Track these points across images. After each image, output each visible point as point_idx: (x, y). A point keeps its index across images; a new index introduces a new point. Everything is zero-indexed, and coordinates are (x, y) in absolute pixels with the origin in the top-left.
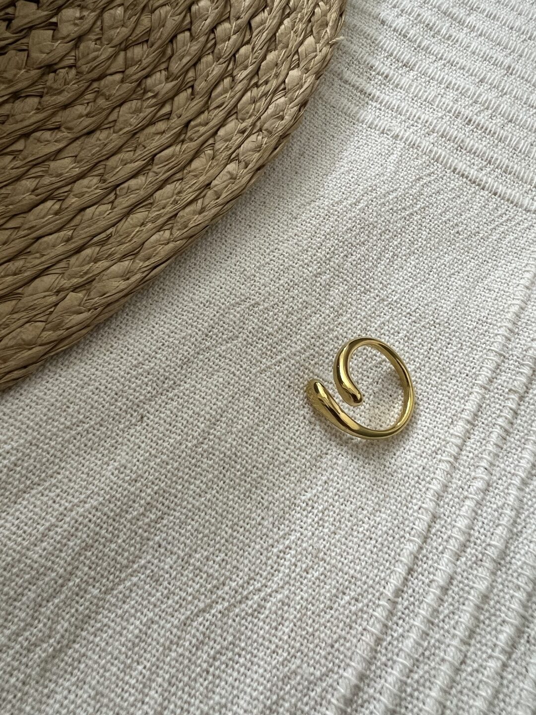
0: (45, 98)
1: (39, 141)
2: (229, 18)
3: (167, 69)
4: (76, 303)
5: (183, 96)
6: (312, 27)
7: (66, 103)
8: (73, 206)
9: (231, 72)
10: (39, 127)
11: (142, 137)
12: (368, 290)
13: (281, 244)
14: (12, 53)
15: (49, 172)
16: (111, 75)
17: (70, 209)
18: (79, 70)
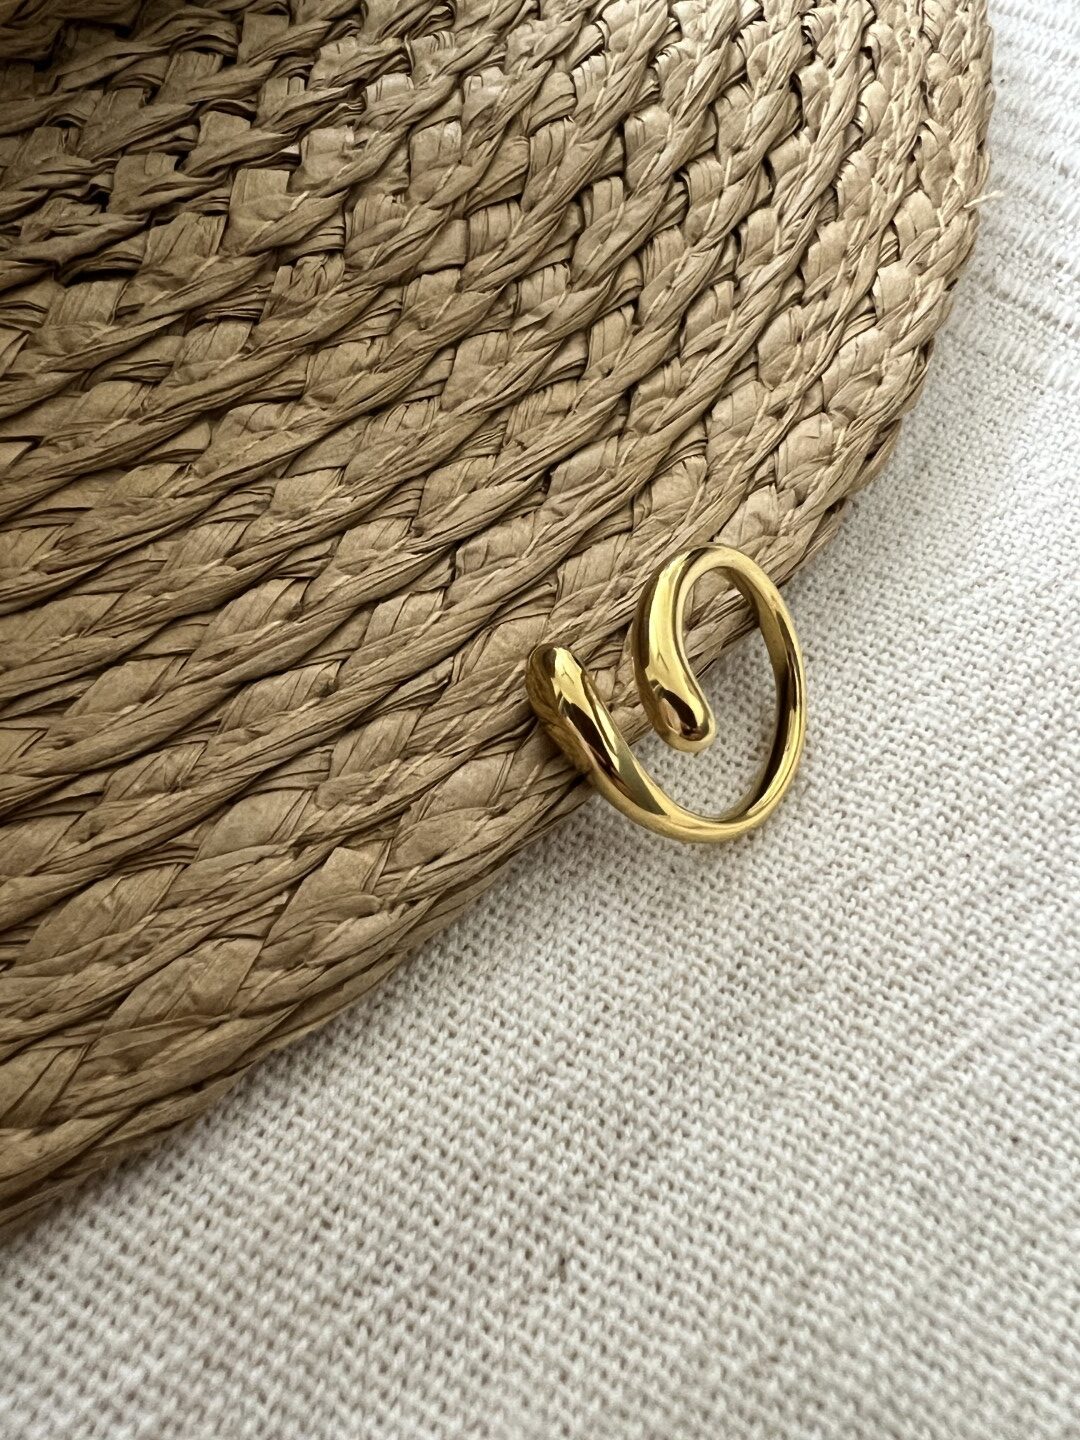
0: (264, 326)
1: (247, 427)
2: (714, 150)
3: (568, 261)
4: (355, 882)
5: (615, 324)
6: (918, 172)
7: (318, 337)
8: (339, 595)
9: (729, 270)
10: (250, 393)
11: (515, 420)
13: (906, 703)
14: (185, 219)
15: (274, 506)
16: (431, 272)
17: (329, 604)
18: (353, 260)
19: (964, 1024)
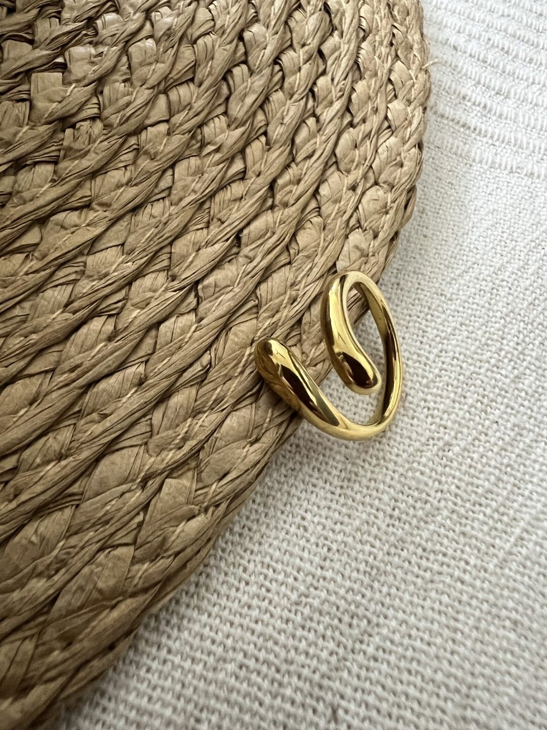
1: (63, 226)
2: (291, 46)
3: (225, 113)
4: (182, 499)
5: (257, 147)
6: (396, 51)
8: (137, 322)
9: (311, 112)
10: (60, 206)
11: (215, 206)
15: (87, 272)
16: (152, 125)
17: (132, 328)
18: (106, 122)
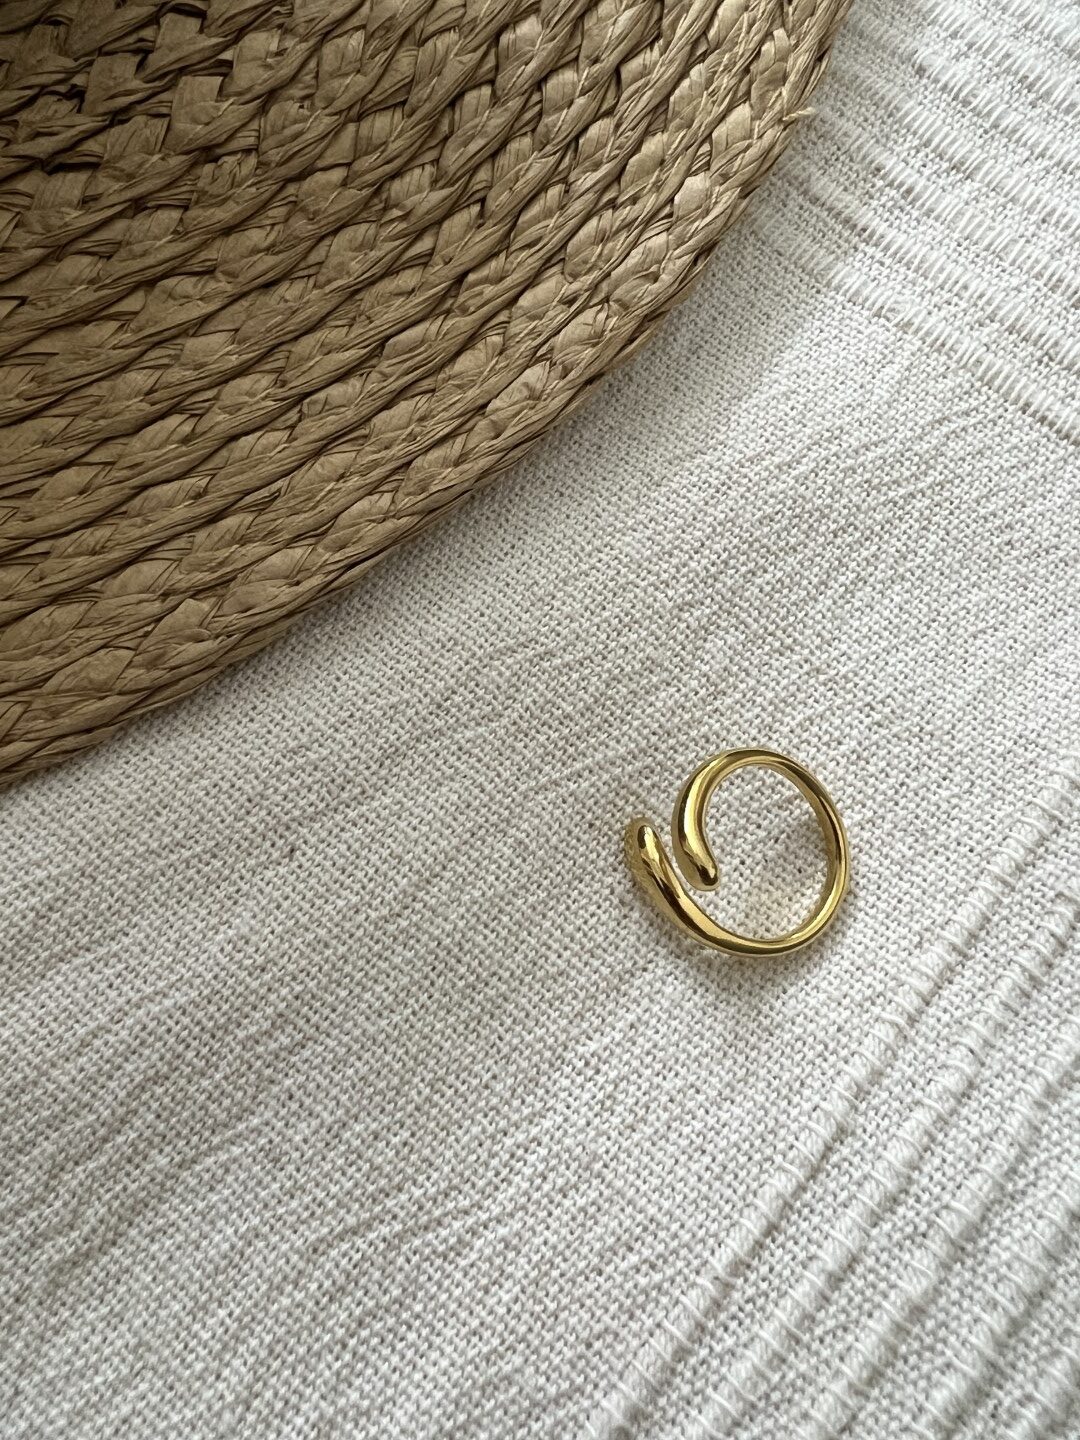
0: (191, 213)
1: (171, 296)
2: (576, 59)
4: (195, 620)
5: (461, 219)
7: (232, 223)
8: (216, 429)
9: (564, 174)
10: (175, 268)
11: (368, 297)
12: (789, 648)
13: (618, 535)
14: (139, 120)
15: (183, 360)
16: (323, 170)
17: (209, 435)
18: (264, 158)
19: (584, 755)
